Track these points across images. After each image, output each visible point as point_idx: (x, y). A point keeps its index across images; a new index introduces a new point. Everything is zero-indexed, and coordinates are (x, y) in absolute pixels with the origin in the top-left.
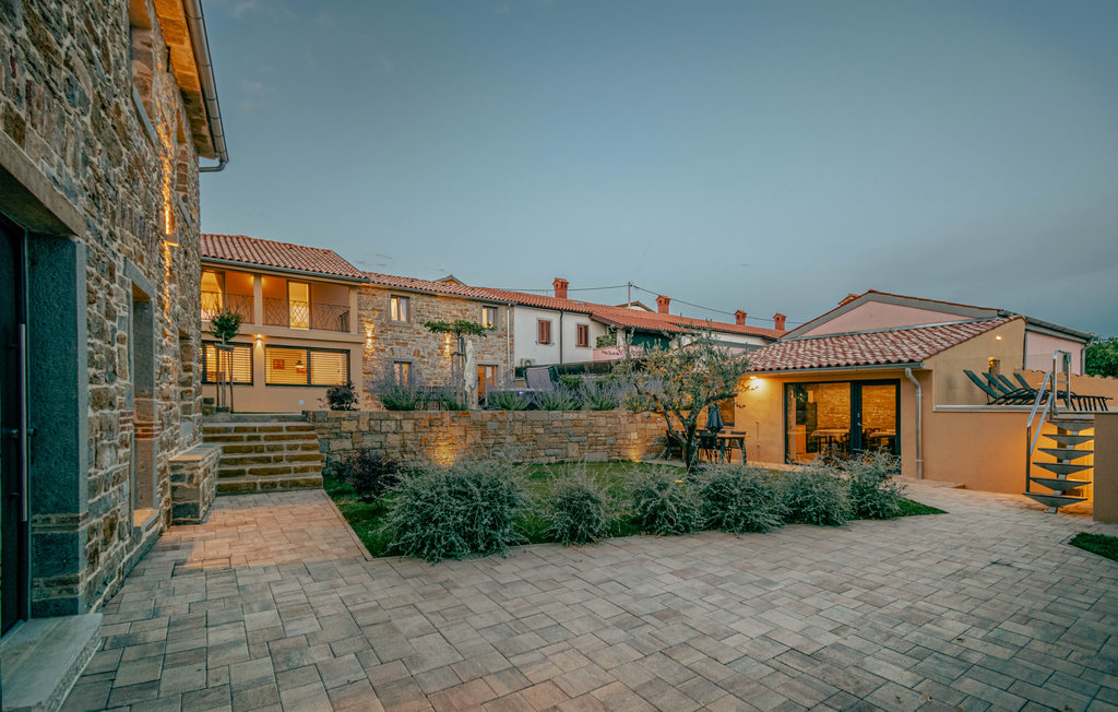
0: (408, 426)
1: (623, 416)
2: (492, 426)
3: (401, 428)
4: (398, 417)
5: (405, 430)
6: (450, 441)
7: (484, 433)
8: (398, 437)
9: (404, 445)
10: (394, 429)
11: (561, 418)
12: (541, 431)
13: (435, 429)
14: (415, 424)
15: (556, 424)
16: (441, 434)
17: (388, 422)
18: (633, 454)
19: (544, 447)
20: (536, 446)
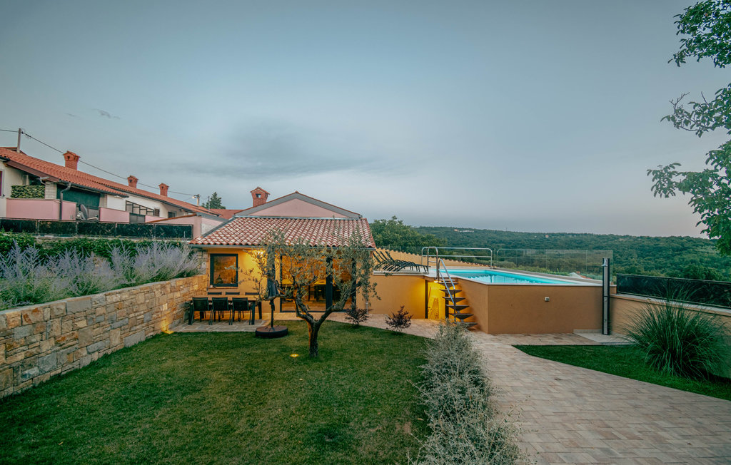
1: (157, 289)
2: (21, 333)
7: (11, 346)
11: (104, 303)
12: (82, 324)
15: (101, 311)
18: (164, 326)
19: (86, 344)
20: (77, 346)
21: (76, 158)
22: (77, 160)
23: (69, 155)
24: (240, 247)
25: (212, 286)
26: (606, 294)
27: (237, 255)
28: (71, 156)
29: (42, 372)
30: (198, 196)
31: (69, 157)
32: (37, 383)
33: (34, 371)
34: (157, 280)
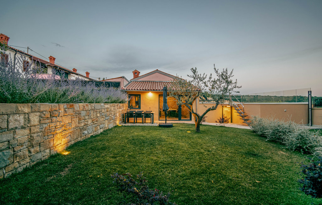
0: (35, 119)
2: (83, 114)
3: (29, 121)
4: (26, 110)
5: (32, 123)
6: (64, 128)
7: (80, 119)
8: (27, 131)
9: (31, 139)
10: (22, 124)
11: (104, 108)
12: (98, 115)
13: (54, 119)
14: (40, 116)
15: (103, 110)
16: (58, 124)
17: (17, 117)
18: (118, 122)
19: (100, 124)
20: (97, 124)
21: (54, 59)
22: (54, 60)
23: (51, 57)
24: (143, 91)
25: (129, 109)
26: (310, 107)
27: (140, 95)
28: (52, 58)
29: (89, 133)
30: (99, 78)
31: (51, 59)
32: (87, 138)
33: (86, 132)
34: (113, 103)
